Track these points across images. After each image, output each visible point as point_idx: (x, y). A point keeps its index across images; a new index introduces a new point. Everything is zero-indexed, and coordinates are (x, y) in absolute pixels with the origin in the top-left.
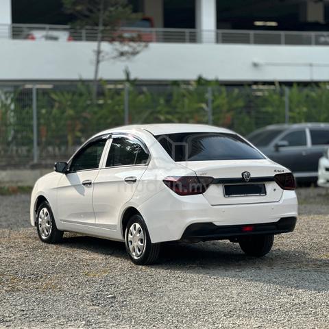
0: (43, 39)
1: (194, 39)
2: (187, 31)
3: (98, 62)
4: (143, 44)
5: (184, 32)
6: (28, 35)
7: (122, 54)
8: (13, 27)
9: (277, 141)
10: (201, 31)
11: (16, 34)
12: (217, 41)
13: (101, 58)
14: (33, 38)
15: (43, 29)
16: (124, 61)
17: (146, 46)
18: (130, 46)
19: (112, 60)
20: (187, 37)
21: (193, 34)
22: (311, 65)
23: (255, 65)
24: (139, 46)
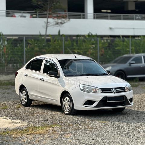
0: (20, 17)
1: (84, 17)
2: (82, 13)
3: (47, 27)
4: (67, 19)
5: (80, 14)
6: (13, 15)
7: (57, 23)
8: (7, 12)
9: (130, 61)
10: (87, 14)
11: (8, 15)
12: (94, 18)
13: (48, 25)
14: (15, 17)
15: (21, 12)
16: (58, 27)
17: (69, 20)
18: (62, 20)
19: (52, 26)
20: (82, 16)
21: (84, 15)
22: (134, 29)
23: (111, 28)
24: (66, 20)
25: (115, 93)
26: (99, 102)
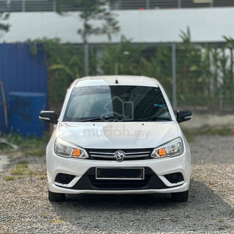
25: (120, 160)
26: (80, 177)
